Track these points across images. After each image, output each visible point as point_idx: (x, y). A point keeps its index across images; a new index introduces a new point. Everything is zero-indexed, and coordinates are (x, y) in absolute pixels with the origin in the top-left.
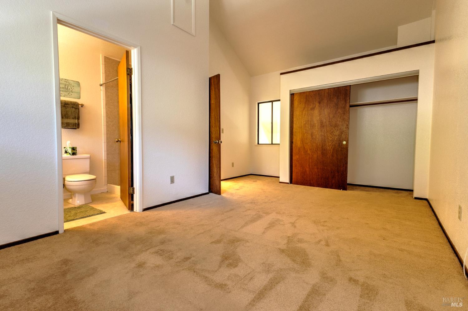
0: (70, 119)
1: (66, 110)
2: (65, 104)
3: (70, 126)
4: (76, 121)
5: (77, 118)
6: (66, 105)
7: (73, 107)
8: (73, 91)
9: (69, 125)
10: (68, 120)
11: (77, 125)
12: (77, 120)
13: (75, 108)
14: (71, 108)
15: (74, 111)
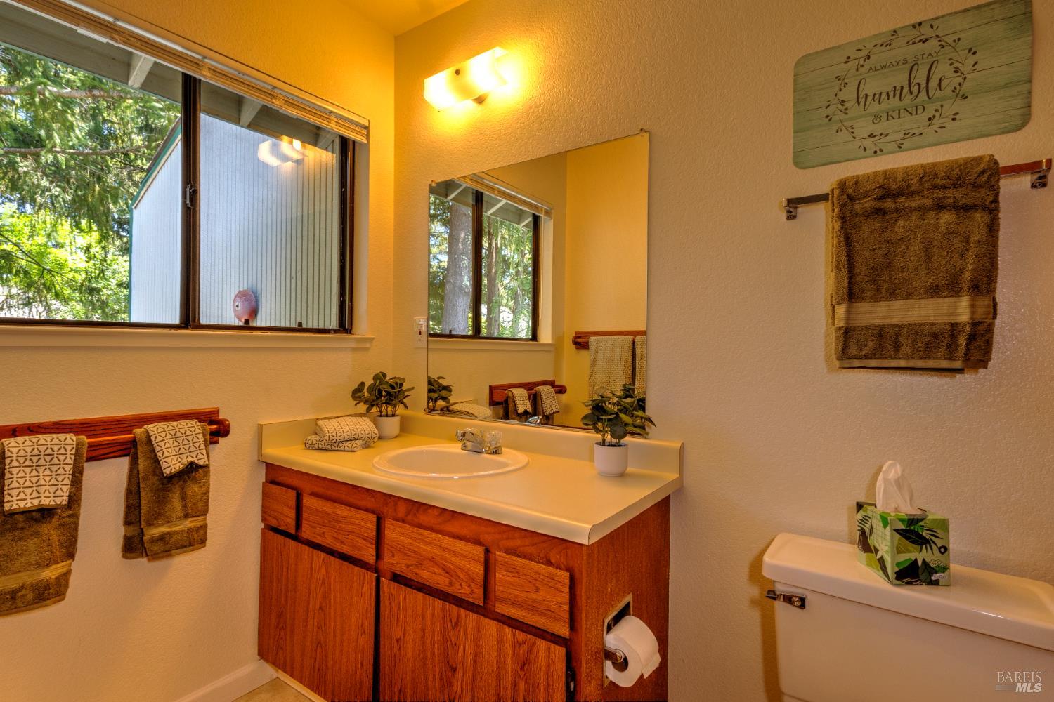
0: (908, 296)
1: (888, 234)
2: (882, 198)
3: (906, 349)
4: (961, 309)
5: (965, 286)
6: (888, 204)
7: (940, 207)
8: (965, 89)
9: (897, 346)
10: (898, 304)
11: (962, 340)
12: (964, 303)
13: (955, 208)
14: (922, 218)
15: (950, 234)
